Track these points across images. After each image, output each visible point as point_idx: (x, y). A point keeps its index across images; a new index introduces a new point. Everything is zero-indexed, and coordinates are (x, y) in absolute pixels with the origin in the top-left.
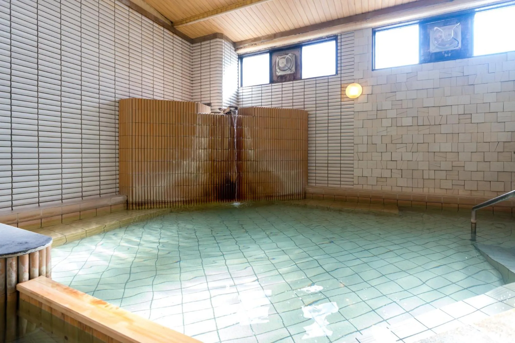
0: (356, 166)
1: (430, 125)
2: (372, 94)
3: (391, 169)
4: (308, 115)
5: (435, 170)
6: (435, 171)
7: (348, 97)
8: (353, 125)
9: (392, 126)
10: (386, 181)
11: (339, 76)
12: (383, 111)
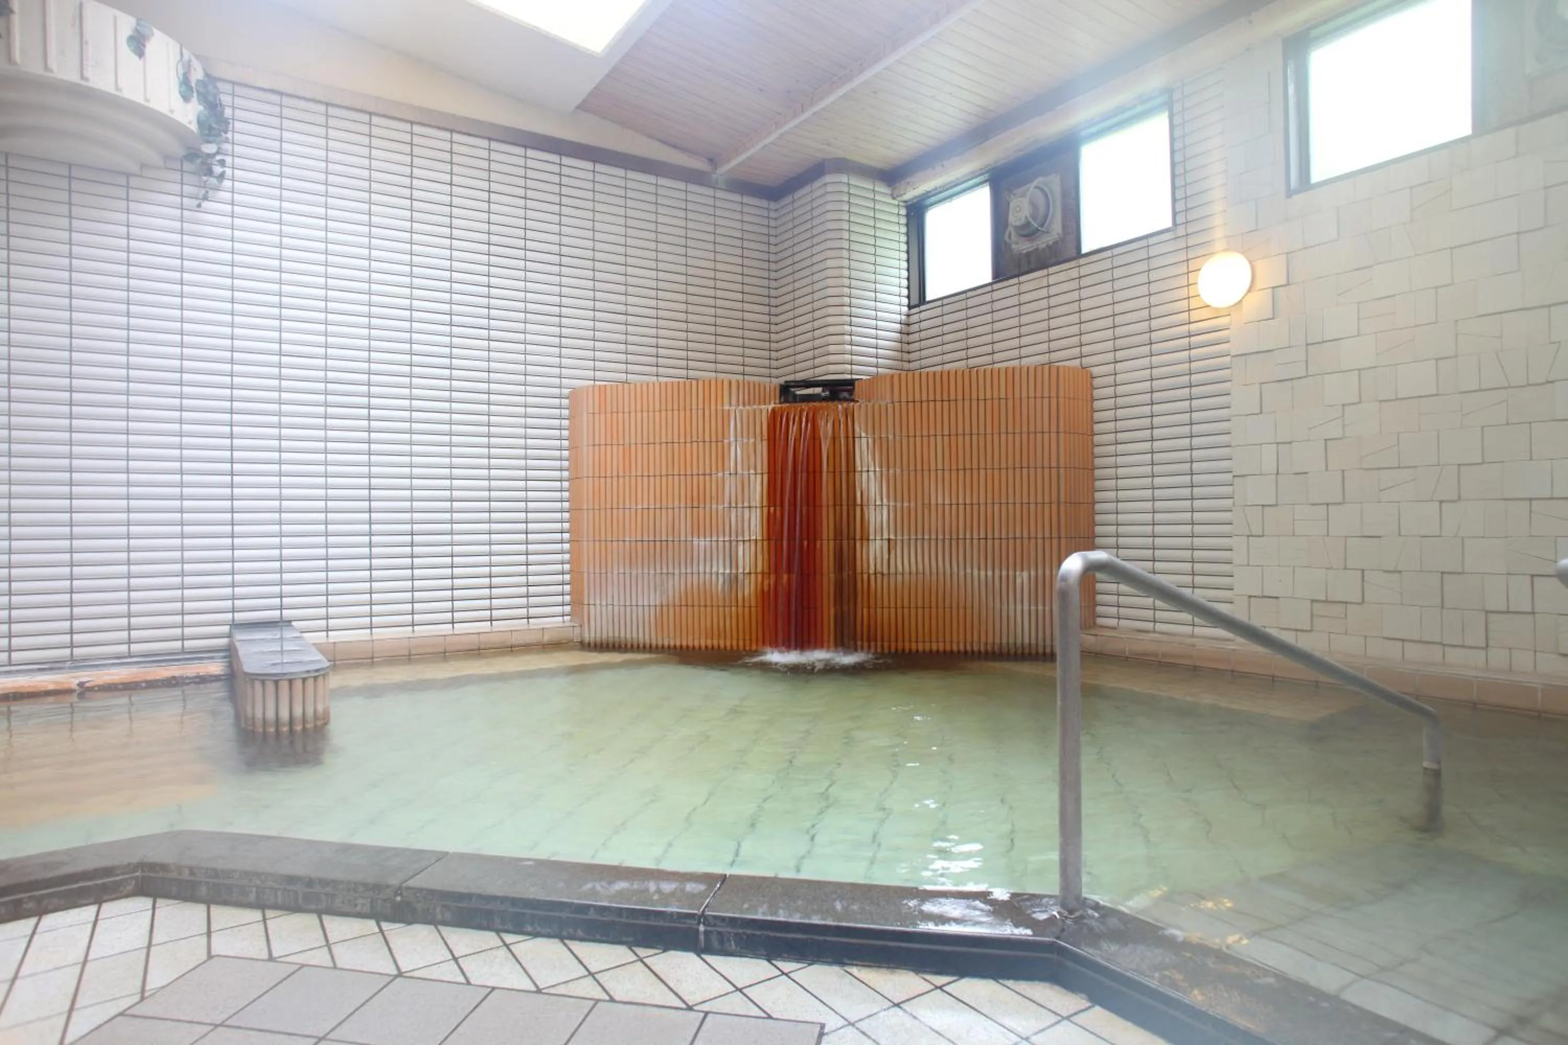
0: (1239, 557)
1: (1510, 387)
2: (1288, 284)
3: (1363, 571)
4: (1093, 378)
5: (1532, 576)
6: (1535, 579)
7: (1208, 306)
8: (1228, 407)
9: (1360, 402)
10: (1343, 616)
11: (1181, 231)
12: (1325, 344)
